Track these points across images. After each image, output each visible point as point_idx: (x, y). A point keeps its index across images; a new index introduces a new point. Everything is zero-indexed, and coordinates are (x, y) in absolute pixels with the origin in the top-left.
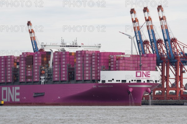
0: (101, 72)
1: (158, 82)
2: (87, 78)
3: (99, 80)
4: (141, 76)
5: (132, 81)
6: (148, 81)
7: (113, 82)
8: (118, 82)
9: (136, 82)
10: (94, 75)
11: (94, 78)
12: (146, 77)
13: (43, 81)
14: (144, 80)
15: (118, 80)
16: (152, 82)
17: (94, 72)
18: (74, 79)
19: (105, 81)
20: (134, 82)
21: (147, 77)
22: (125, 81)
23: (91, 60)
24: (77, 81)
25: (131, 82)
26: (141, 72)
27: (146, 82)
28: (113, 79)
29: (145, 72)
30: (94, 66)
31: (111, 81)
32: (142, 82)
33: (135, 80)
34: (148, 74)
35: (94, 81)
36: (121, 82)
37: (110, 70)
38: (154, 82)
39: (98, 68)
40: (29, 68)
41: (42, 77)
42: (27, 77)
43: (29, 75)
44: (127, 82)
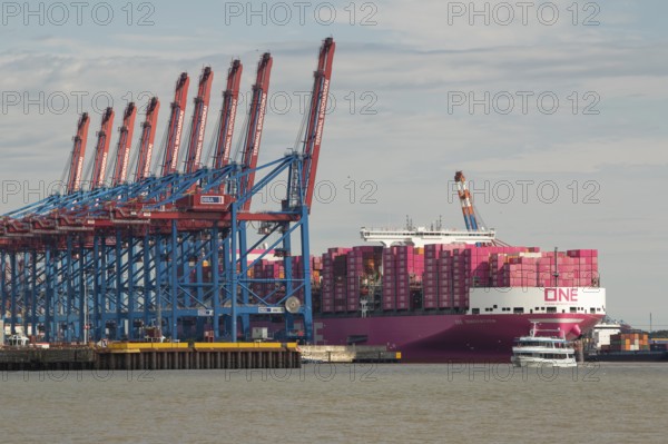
0: (471, 289)
1: (597, 312)
2: (445, 304)
3: (468, 309)
4: (555, 299)
5: (537, 309)
6: (573, 309)
7: (495, 312)
8: (506, 312)
9: (545, 312)
10: (457, 297)
11: (457, 304)
12: (567, 298)
13: (364, 310)
14: (563, 306)
15: (506, 307)
16: (583, 312)
17: (457, 290)
18: (420, 307)
19: (478, 310)
20: (540, 312)
21: (570, 302)
22: (522, 309)
23: (452, 265)
24: (428, 309)
25: (535, 312)
26: (555, 290)
27: (568, 311)
28: (495, 307)
29: (564, 289)
30: (456, 277)
31: (491, 310)
32: (559, 311)
33: (543, 309)
34: (572, 295)
35: (457, 309)
36: (512, 312)
37: (490, 285)
38: (589, 312)
39: (467, 281)
40: (339, 281)
41: (364, 302)
42: (336, 302)
43: (340, 296)
44: (526, 311)
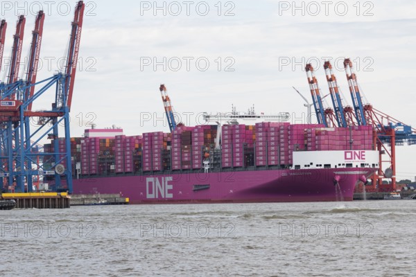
0: (294, 153)
1: (376, 167)
2: (273, 163)
3: (291, 165)
4: (351, 159)
5: (340, 165)
6: (362, 165)
7: (311, 167)
8: (319, 168)
9: (345, 167)
10: (283, 158)
11: (283, 162)
12: (359, 158)
13: (207, 168)
14: (356, 163)
15: (319, 164)
16: (368, 167)
17: (282, 153)
18: (253, 165)
19: (299, 166)
20: (341, 167)
21: (361, 160)
22: (329, 165)
23: (279, 136)
24: (258, 167)
25: (338, 167)
26: (351, 152)
27: (359, 166)
28: (311, 164)
29: (357, 152)
30: (282, 145)
31: (309, 166)
32: (354, 166)
33: (343, 164)
34: (362, 155)
35: (283, 166)
36: (323, 167)
37: (306, 150)
38: (371, 167)
39: (289, 147)
40: (186, 149)
41: (206, 162)
42: (183, 163)
43: (186, 159)
44: (333, 167)
